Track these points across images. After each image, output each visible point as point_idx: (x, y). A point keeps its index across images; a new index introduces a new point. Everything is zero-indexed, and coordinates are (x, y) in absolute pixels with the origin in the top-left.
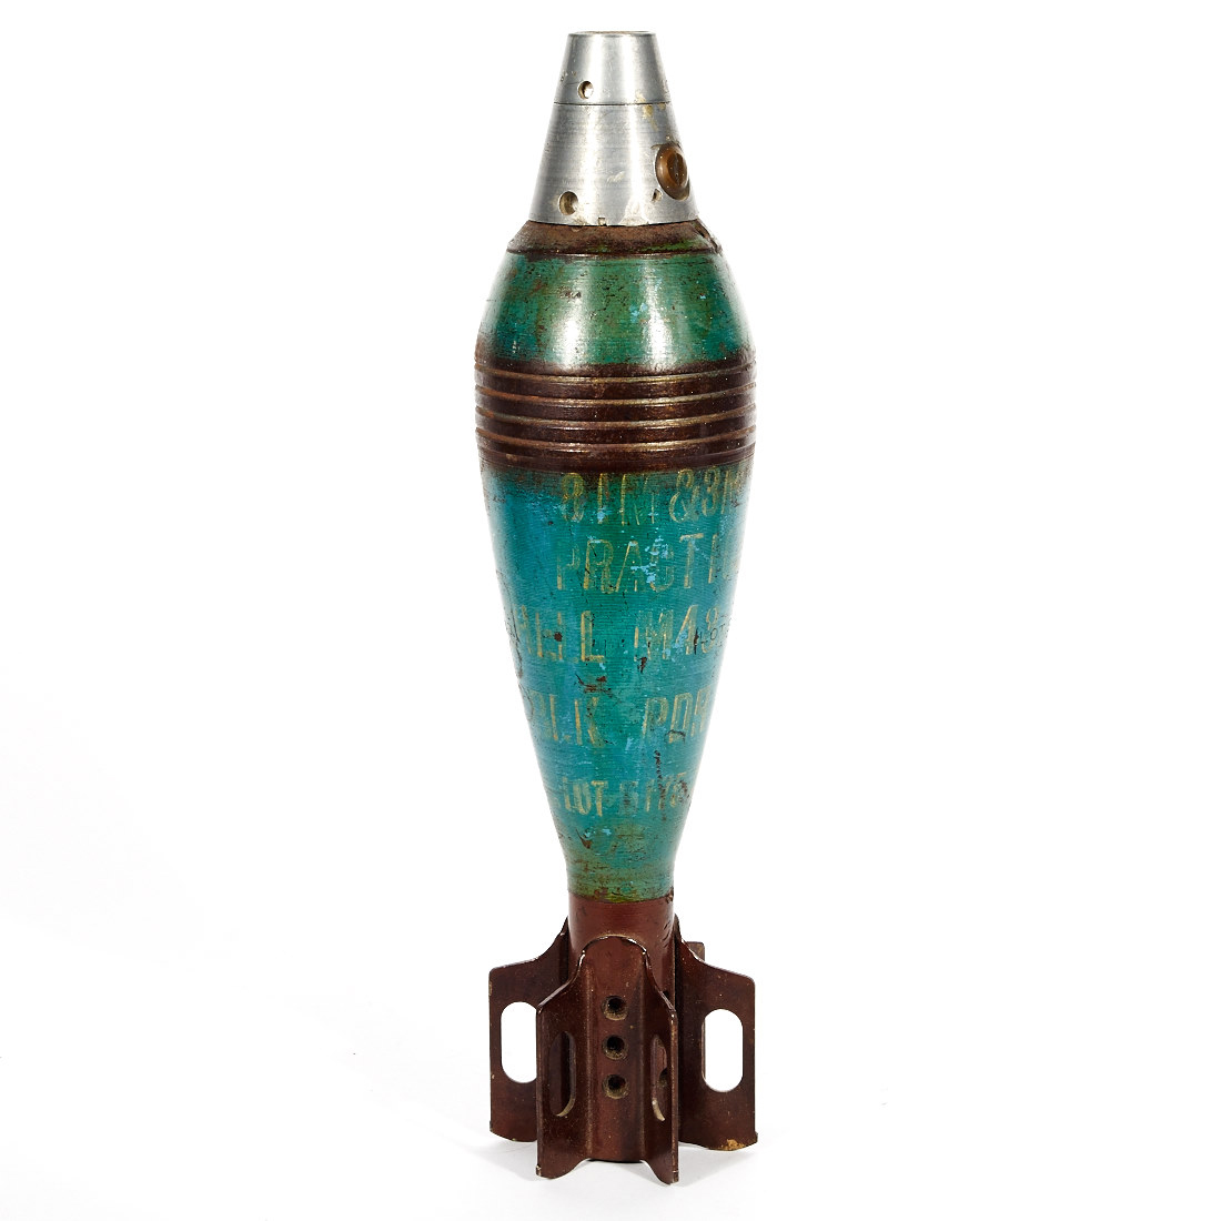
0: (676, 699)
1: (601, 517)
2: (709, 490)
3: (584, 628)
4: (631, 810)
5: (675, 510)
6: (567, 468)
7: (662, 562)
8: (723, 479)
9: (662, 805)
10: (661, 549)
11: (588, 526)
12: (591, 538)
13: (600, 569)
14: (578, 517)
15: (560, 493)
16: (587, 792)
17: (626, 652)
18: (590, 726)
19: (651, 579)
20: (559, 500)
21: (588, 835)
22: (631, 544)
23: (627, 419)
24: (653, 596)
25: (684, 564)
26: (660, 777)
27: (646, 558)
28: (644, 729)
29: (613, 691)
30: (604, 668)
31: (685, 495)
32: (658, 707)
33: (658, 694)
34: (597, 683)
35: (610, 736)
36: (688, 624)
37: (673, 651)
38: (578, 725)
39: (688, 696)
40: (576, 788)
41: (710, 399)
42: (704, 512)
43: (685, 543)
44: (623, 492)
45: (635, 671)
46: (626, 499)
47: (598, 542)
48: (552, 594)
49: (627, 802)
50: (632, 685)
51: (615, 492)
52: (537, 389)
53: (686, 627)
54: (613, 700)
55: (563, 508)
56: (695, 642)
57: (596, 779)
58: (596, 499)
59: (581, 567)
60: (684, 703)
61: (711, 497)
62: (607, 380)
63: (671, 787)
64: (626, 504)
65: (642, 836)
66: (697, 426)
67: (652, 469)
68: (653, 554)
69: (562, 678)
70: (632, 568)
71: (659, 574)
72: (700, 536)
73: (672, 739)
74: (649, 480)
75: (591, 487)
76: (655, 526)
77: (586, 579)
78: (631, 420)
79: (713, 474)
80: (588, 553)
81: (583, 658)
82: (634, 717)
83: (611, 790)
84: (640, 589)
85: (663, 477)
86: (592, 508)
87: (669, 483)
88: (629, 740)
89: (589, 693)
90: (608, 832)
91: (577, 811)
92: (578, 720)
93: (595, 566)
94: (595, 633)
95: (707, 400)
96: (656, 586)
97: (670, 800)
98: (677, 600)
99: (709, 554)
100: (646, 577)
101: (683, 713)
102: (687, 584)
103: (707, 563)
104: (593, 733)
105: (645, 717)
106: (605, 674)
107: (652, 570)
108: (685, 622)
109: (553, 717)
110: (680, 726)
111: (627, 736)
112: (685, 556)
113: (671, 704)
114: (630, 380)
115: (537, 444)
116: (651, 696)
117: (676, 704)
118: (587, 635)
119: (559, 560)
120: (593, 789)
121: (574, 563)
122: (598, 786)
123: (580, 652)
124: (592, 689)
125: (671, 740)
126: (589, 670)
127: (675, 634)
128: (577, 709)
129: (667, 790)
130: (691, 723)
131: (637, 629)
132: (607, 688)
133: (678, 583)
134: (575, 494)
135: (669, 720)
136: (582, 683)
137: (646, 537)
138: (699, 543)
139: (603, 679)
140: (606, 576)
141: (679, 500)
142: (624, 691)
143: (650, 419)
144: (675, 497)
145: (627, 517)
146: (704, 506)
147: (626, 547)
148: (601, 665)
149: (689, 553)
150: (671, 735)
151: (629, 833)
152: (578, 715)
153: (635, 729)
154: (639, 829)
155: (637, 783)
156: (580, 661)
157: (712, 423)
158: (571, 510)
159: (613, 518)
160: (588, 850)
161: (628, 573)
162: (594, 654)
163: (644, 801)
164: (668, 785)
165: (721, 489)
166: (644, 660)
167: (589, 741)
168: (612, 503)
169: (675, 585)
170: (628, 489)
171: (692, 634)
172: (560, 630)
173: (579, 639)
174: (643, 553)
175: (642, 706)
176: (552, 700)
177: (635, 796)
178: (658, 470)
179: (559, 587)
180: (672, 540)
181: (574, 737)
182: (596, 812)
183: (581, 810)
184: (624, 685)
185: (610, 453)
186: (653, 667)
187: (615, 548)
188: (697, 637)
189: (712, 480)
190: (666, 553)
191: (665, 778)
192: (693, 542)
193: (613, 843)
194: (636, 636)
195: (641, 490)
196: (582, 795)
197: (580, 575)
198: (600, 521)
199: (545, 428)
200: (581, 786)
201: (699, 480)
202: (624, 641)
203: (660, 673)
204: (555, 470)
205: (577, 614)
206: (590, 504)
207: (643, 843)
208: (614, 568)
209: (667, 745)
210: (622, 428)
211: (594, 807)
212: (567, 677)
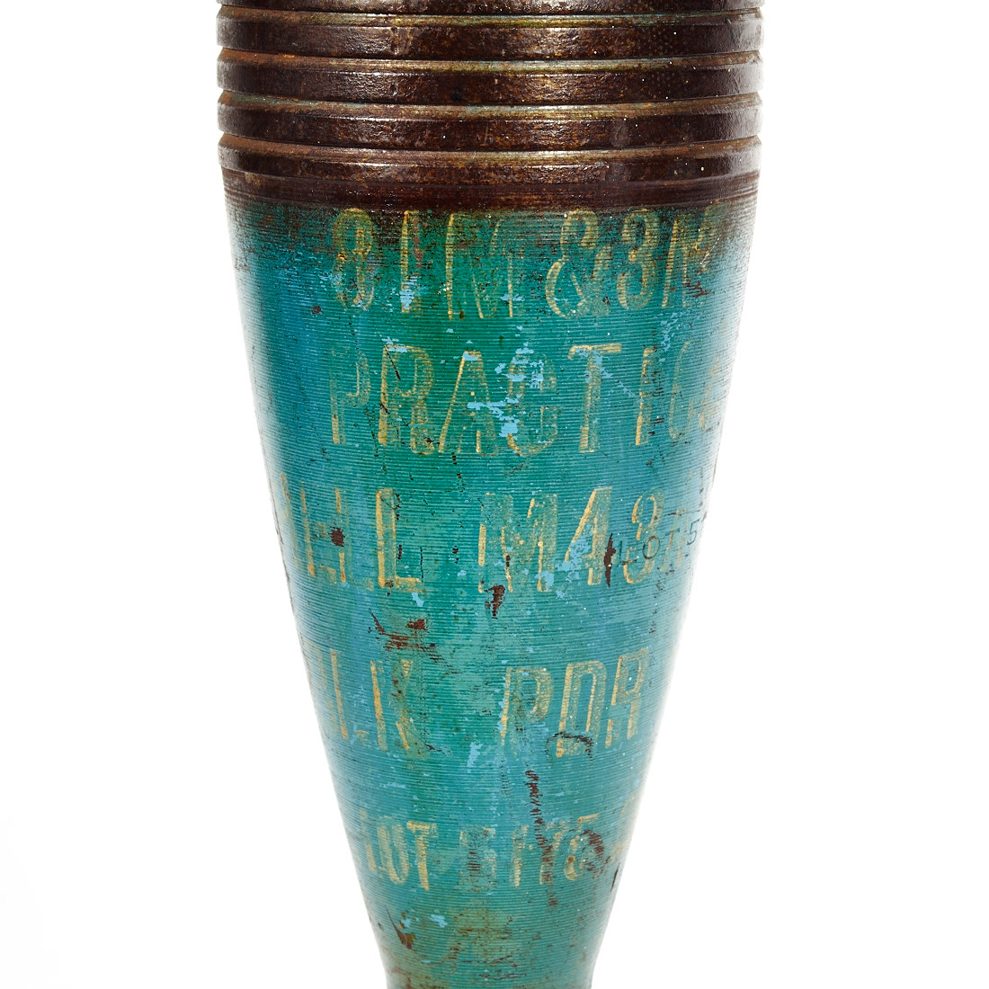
0: (569, 673)
1: (407, 299)
2: (632, 256)
3: (382, 522)
4: (483, 882)
5: (558, 293)
6: (343, 198)
7: (531, 397)
8: (665, 238)
9: (547, 876)
10: (529, 371)
11: (384, 317)
12: (388, 341)
13: (407, 405)
14: (364, 298)
15: (331, 251)
16: (400, 843)
17: (462, 574)
18: (399, 714)
19: (510, 429)
20: (329, 264)
21: (407, 922)
22: (466, 356)
23: (457, 101)
24: (513, 464)
25: (581, 403)
26: (539, 821)
27: (498, 387)
28: (502, 727)
29: (440, 650)
30: (420, 603)
31: (580, 263)
32: (530, 685)
33: (528, 661)
34: (408, 632)
35: (437, 737)
36: (591, 525)
37: (560, 576)
38: (379, 711)
39: (595, 667)
40: (382, 833)
41: (637, 70)
42: (623, 300)
43: (581, 362)
44: (449, 250)
45: (480, 613)
46: (456, 265)
47: (403, 349)
48: (323, 451)
49: (474, 867)
50: (476, 640)
51: (433, 249)
52: (291, 39)
53: (586, 530)
54: (440, 668)
55: (337, 279)
56: (607, 560)
57: (415, 818)
58: (396, 263)
59: (375, 398)
60: (586, 681)
61: (637, 272)
62: (419, 20)
63: (566, 841)
64: (456, 274)
65: (507, 933)
66: (606, 124)
67: (507, 205)
68: (513, 378)
69: (348, 618)
70: (471, 405)
71: (525, 420)
72: (613, 348)
73: (561, 748)
74: (502, 227)
75: (387, 239)
76: (516, 321)
77: (382, 424)
78: (465, 103)
79: (641, 225)
80: (384, 372)
81: (382, 581)
82: (483, 703)
83: (444, 840)
84: (487, 448)
85: (531, 224)
86: (390, 282)
87: (546, 236)
88: (473, 745)
89: (395, 650)
90: (441, 920)
91: (386, 876)
92: (377, 702)
93: (399, 399)
94: (402, 534)
95: (629, 71)
96: (519, 443)
97: (565, 866)
98: (564, 476)
99: (635, 386)
100: (498, 424)
101: (584, 699)
102: (586, 442)
103: (631, 403)
104: (405, 729)
105: (505, 704)
106: (423, 616)
107: (512, 410)
108: (583, 521)
109: (338, 693)
110: (580, 724)
111: (468, 740)
112: (582, 387)
113: (558, 681)
114: (465, 21)
115: (291, 150)
116: (515, 663)
117: (568, 681)
118: (387, 535)
119: (333, 384)
120: (410, 837)
121: (361, 393)
122: (418, 832)
123: (376, 568)
124: (400, 642)
125: (560, 752)
126: (395, 606)
127: (563, 542)
128: (375, 680)
129: (556, 846)
130: (604, 719)
131: (482, 529)
132: (427, 642)
133: (567, 439)
134: (358, 250)
135: (555, 712)
136: (381, 629)
137: (498, 341)
138: (610, 362)
139: (419, 625)
140: (420, 417)
141: (566, 272)
142: (462, 651)
143: (504, 103)
144: (558, 266)
145: (458, 303)
146: (622, 288)
147: (457, 363)
148: (415, 596)
149: (590, 380)
150: (560, 741)
151: (481, 926)
152: (377, 693)
153: (484, 726)
154: (501, 919)
155: (492, 831)
156: (378, 587)
157: (640, 120)
158: (351, 283)
159: (431, 302)
160: (409, 952)
161: (462, 417)
162: (402, 574)
163: (508, 866)
164: (558, 837)
165: (660, 257)
166: (498, 591)
167: (398, 744)
168: (428, 272)
169: (558, 445)
170: (459, 244)
171: (600, 544)
172: (340, 524)
173: (373, 543)
174: (491, 376)
175: (498, 681)
176: (334, 659)
177: (489, 857)
178: (520, 207)
179: (336, 439)
180: (552, 351)
181: (373, 734)
182: (418, 881)
183: (393, 876)
184: (458, 639)
185: (423, 170)
186: (517, 606)
187: (435, 364)
188: (610, 551)
189: (640, 235)
190: (540, 379)
191: (550, 825)
192: (599, 360)
193: (451, 942)
194: (482, 542)
195: (487, 249)
196: (392, 845)
197: (370, 413)
198: (406, 308)
199: (305, 116)
200: (389, 829)
201: (610, 235)
202: (457, 552)
203: (532, 619)
204: (323, 201)
205: (369, 492)
206: (388, 275)
207: (510, 946)
208: (435, 402)
209: (553, 761)
210: (447, 119)
211: (414, 871)
212: (355, 617)
